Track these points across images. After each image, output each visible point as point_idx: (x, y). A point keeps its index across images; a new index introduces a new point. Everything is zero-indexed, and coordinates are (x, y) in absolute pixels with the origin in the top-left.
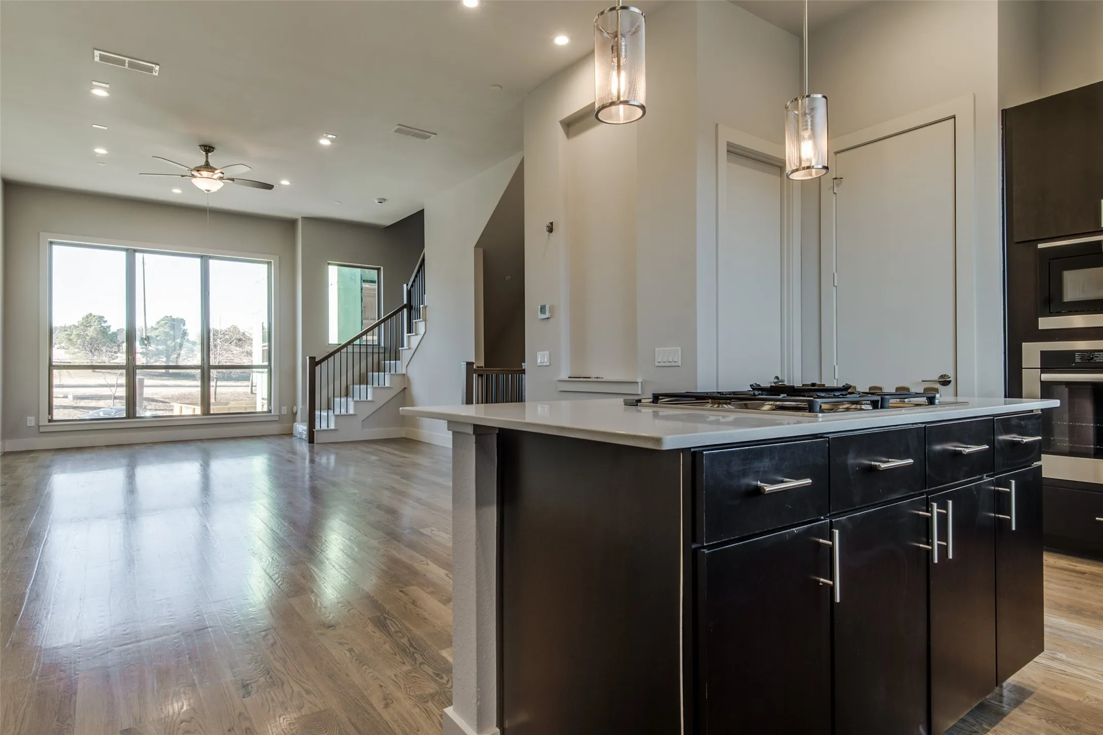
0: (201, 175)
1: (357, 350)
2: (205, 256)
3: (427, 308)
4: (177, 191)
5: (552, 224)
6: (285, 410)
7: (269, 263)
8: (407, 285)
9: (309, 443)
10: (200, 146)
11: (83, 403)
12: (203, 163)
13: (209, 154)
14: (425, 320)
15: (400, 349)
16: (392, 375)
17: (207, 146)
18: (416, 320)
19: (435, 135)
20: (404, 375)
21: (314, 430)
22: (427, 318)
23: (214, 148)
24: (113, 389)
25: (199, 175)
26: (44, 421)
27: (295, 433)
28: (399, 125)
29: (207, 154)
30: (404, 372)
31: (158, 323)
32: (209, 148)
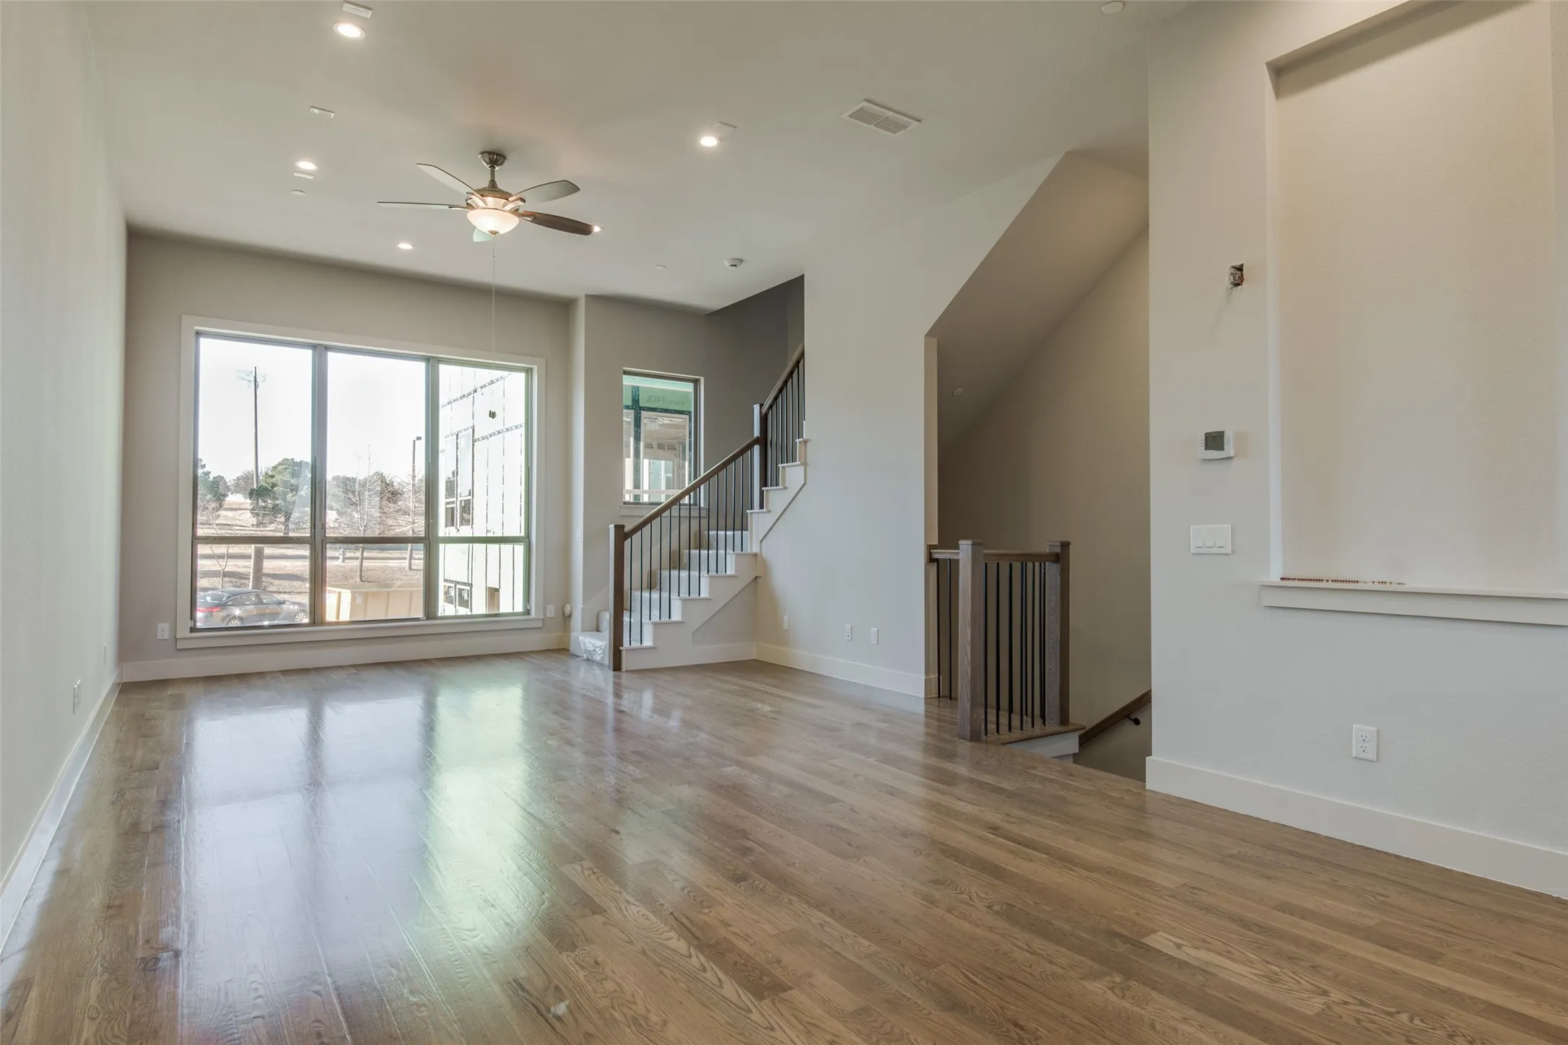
0: (486, 204)
1: (685, 513)
2: (433, 357)
3: (809, 444)
4: (405, 246)
5: (1240, 269)
6: (551, 611)
7: (528, 371)
8: (761, 406)
9: (614, 670)
10: (482, 153)
12: (485, 183)
13: (497, 168)
14: (805, 464)
15: (747, 511)
16: (737, 555)
17: (493, 153)
18: (783, 465)
19: (917, 123)
20: (755, 555)
21: (621, 648)
22: (808, 461)
23: (506, 157)
24: (222, 562)
25: (481, 204)
26: (183, 632)
27: (573, 648)
28: (867, 100)
29: (492, 167)
30: (755, 549)
31: (275, 468)
32: (498, 157)
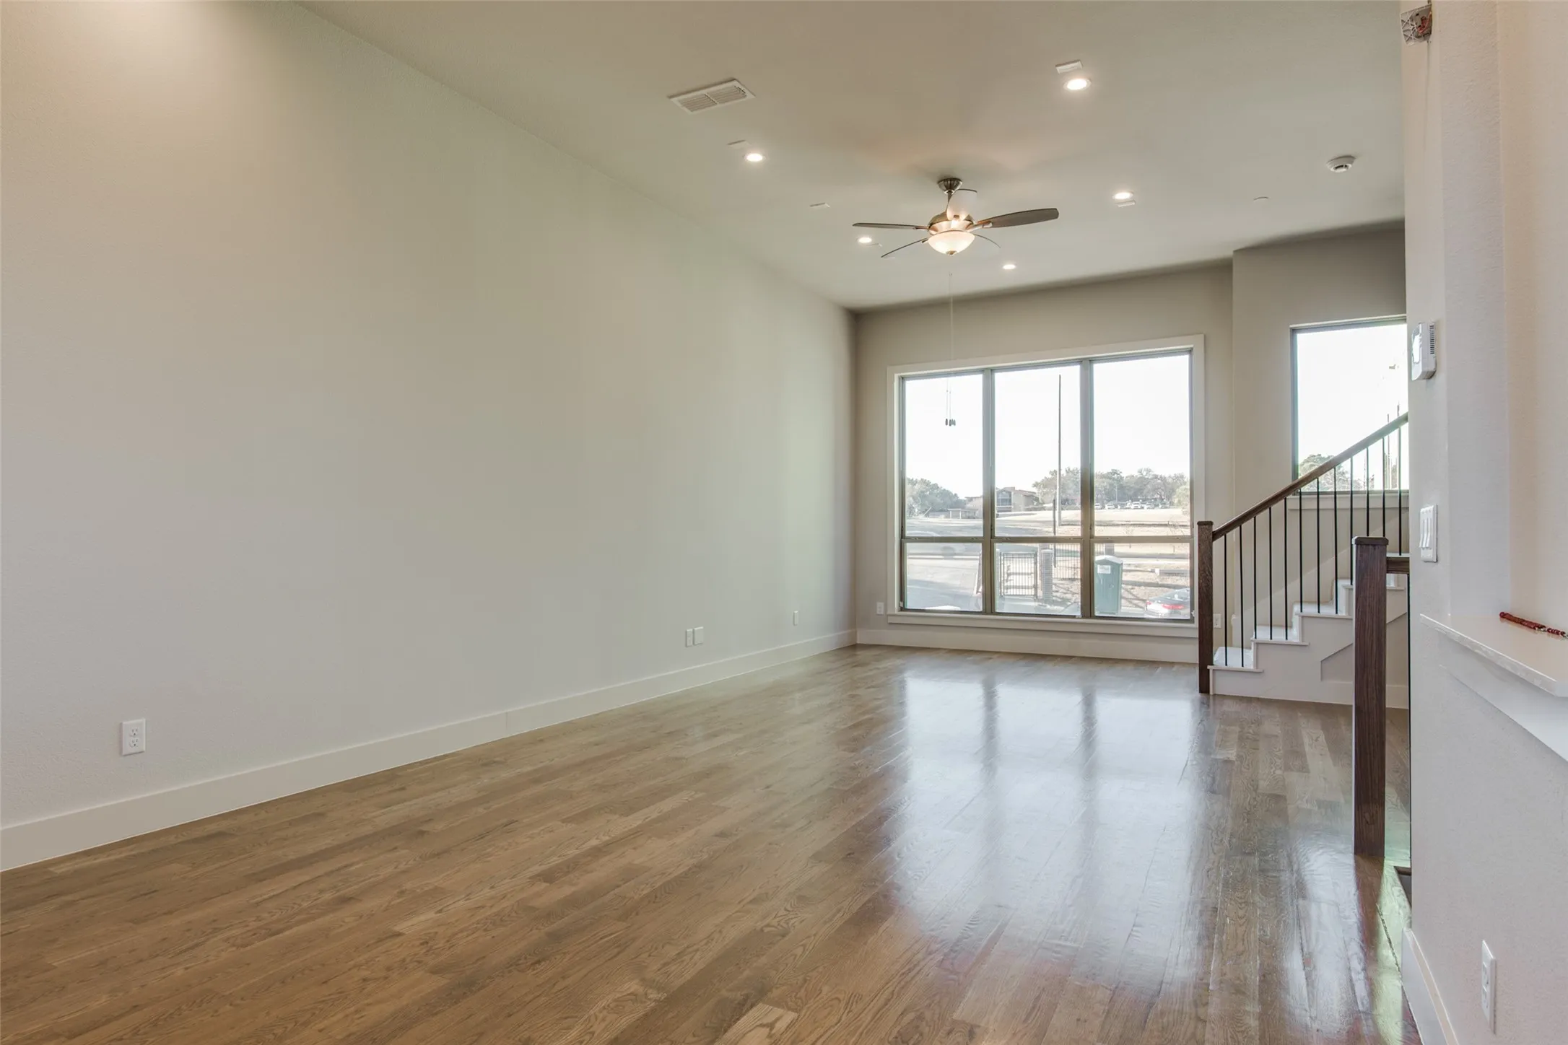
2: (1084, 359)
4: (1009, 267)
10: (939, 183)
11: (1169, 581)
17: (946, 180)
21: (1209, 667)
23: (960, 180)
26: (893, 610)
29: (950, 193)
32: (952, 182)
